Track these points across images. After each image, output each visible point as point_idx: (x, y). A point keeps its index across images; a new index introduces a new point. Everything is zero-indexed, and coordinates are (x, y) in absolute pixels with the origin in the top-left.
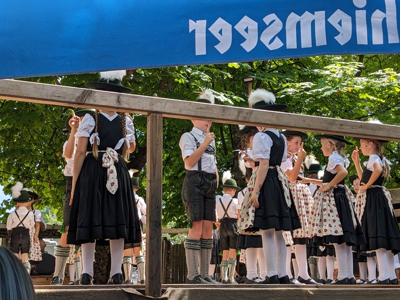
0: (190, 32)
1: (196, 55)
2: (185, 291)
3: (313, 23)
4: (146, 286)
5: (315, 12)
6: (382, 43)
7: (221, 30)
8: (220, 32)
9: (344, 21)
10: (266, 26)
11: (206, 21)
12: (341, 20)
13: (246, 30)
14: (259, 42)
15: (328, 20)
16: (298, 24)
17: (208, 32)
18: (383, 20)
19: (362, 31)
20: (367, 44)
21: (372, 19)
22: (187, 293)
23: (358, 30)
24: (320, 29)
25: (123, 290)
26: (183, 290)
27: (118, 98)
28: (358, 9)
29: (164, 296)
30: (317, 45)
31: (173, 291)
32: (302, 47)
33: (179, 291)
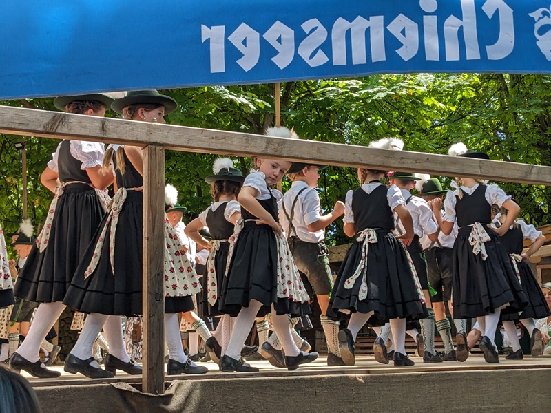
0: (203, 42)
1: (212, 72)
2: (195, 384)
3: (368, 31)
4: (143, 380)
5: (371, 18)
6: (458, 59)
7: (245, 39)
8: (244, 42)
9: (408, 30)
10: (306, 36)
11: (224, 27)
12: (404, 28)
13: (279, 40)
14: (297, 56)
15: (387, 27)
16: (348, 33)
17: (227, 43)
18: (459, 29)
19: (432, 43)
20: (438, 60)
21: (445, 28)
22: (199, 386)
23: (427, 41)
24: (378, 39)
25: (113, 386)
26: (193, 383)
27: (103, 125)
28: (427, 14)
29: (167, 392)
30: (373, 61)
31: (179, 385)
32: (354, 63)
33: (188, 384)
